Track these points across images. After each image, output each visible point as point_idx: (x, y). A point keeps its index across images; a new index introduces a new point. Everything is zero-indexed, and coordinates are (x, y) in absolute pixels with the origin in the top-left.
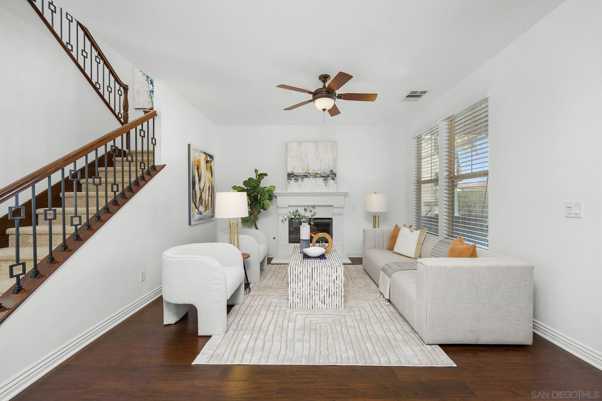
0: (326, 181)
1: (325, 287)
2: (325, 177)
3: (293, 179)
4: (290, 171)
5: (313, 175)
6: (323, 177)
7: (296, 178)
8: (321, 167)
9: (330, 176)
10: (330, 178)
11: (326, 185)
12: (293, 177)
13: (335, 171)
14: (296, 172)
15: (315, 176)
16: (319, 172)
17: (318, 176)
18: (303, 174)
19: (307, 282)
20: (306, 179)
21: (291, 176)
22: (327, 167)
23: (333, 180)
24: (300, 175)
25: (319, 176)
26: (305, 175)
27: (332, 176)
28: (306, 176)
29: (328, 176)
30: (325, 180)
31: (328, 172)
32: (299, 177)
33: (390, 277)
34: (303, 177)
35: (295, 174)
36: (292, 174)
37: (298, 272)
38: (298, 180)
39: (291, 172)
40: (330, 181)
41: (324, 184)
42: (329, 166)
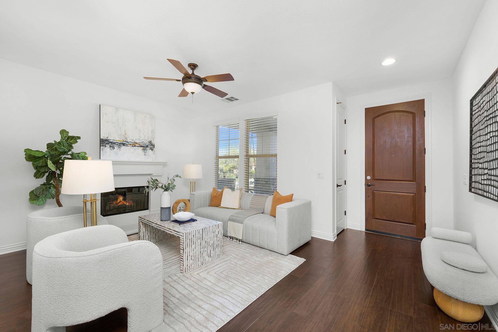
0: (145, 151)
1: (211, 242)
2: (144, 147)
3: (108, 146)
4: (103, 136)
5: (132, 144)
6: (142, 146)
7: (111, 145)
8: (140, 137)
9: (149, 146)
10: (148, 148)
11: (145, 155)
12: (107, 144)
13: (153, 142)
14: (111, 138)
15: (134, 145)
16: (137, 141)
17: (137, 145)
18: (120, 142)
19: (199, 243)
20: (123, 148)
21: (103, 142)
22: (146, 137)
23: (152, 150)
24: (116, 142)
25: (138, 145)
26: (122, 143)
27: (151, 146)
28: (124, 144)
29: (147, 146)
30: (144, 150)
31: (147, 142)
32: (115, 144)
33: (242, 223)
34: (120, 145)
35: (111, 141)
36: (106, 140)
37: (192, 236)
38: (114, 148)
39: (105, 138)
40: (149, 151)
41: (143, 153)
42: (148, 137)
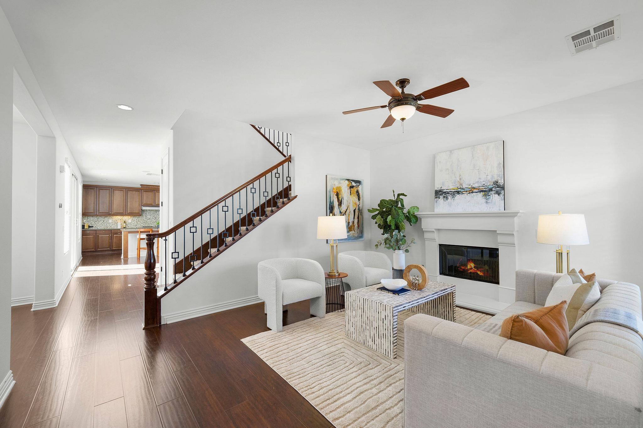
0: (488, 197)
1: (375, 325)
2: (485, 191)
3: (441, 197)
4: (437, 187)
5: (468, 190)
6: (482, 191)
7: (445, 196)
8: (480, 178)
9: (493, 189)
10: (493, 192)
11: (487, 202)
12: (441, 195)
13: (502, 182)
14: (445, 188)
15: (471, 191)
16: (476, 185)
17: (475, 191)
18: (454, 190)
19: (360, 313)
20: (458, 196)
21: (439, 193)
22: (490, 177)
23: (499, 194)
24: (450, 192)
25: (477, 191)
26: (456, 192)
27: (497, 189)
28: (458, 192)
29: (491, 190)
30: (485, 195)
31: (490, 185)
32: (449, 194)
34: (454, 194)
35: (444, 191)
36: (440, 191)
37: (352, 299)
38: (447, 198)
39: (439, 189)
40: (495, 198)
41: (485, 200)
42: (493, 176)
